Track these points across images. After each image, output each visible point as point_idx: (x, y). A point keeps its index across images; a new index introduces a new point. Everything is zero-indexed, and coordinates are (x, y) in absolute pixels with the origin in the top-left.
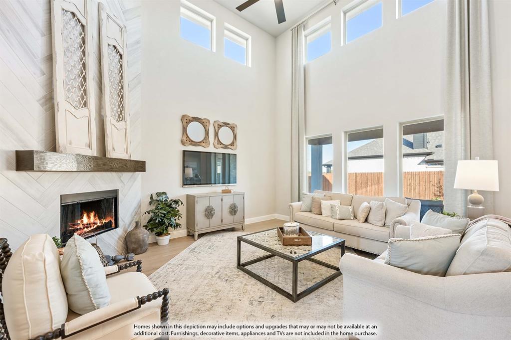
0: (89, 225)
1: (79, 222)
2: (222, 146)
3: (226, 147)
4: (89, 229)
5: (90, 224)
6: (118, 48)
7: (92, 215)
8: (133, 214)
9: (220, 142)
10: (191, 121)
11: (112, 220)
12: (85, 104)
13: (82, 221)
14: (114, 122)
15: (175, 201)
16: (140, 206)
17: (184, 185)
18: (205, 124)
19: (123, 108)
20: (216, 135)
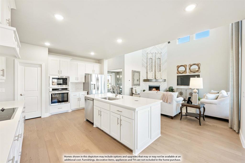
1: (152, 90)
2: (192, 72)
6: (159, 58)
10: (180, 67)
12: (152, 71)
14: (158, 72)
17: (177, 85)
18: (185, 67)
19: (160, 69)
20: (190, 69)
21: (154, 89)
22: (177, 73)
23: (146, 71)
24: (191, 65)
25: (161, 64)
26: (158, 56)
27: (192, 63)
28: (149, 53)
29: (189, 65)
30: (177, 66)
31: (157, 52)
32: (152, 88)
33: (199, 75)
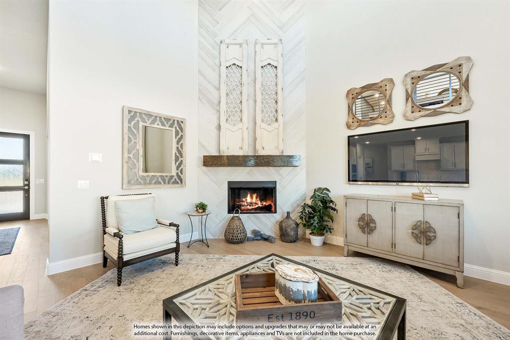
0: (251, 204)
1: (244, 200)
2: (423, 113)
3: (437, 112)
6: (273, 63)
7: (255, 196)
10: (359, 94)
11: (272, 205)
12: (242, 121)
13: (246, 200)
14: (265, 126)
16: (305, 200)
17: (349, 180)
18: (383, 88)
19: (276, 111)
20: (408, 96)
21: (252, 198)
22: (349, 127)
23: (216, 124)
24: (415, 75)
25: (279, 92)
26: (268, 54)
27: (420, 66)
28: (227, 41)
29: (406, 76)
30: (349, 92)
31: (263, 40)
32: (242, 192)
33: (466, 123)
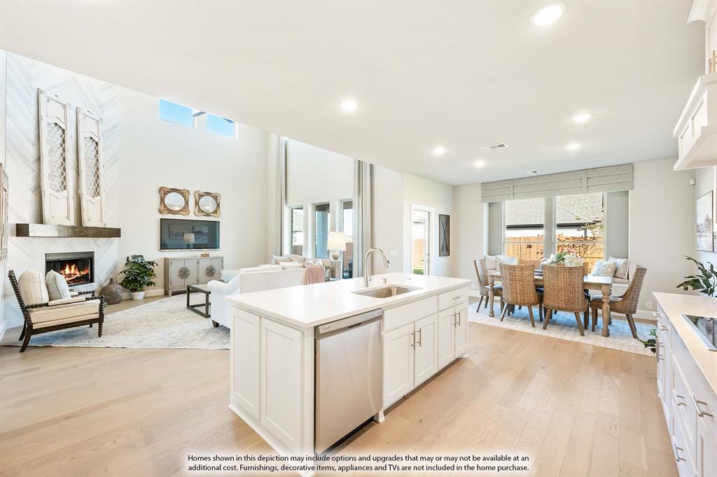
1: (62, 272)
2: (203, 214)
3: (208, 215)
4: (70, 279)
5: (70, 274)
6: (94, 137)
7: (73, 267)
8: (109, 273)
9: (200, 211)
10: (168, 192)
12: (65, 188)
13: (65, 272)
14: (90, 198)
15: (149, 263)
16: (116, 267)
17: (161, 249)
18: (184, 194)
19: (98, 185)
20: (197, 203)
21: (70, 269)
22: (161, 212)
23: (33, 183)
24: (199, 193)
25: (101, 167)
26: (89, 128)
27: (203, 190)
28: (48, 94)
29: (196, 192)
30: (161, 188)
31: (84, 109)
32: (57, 264)
